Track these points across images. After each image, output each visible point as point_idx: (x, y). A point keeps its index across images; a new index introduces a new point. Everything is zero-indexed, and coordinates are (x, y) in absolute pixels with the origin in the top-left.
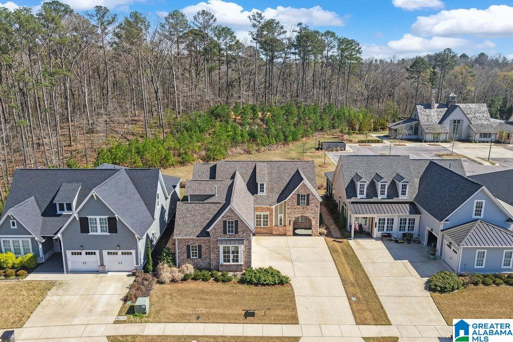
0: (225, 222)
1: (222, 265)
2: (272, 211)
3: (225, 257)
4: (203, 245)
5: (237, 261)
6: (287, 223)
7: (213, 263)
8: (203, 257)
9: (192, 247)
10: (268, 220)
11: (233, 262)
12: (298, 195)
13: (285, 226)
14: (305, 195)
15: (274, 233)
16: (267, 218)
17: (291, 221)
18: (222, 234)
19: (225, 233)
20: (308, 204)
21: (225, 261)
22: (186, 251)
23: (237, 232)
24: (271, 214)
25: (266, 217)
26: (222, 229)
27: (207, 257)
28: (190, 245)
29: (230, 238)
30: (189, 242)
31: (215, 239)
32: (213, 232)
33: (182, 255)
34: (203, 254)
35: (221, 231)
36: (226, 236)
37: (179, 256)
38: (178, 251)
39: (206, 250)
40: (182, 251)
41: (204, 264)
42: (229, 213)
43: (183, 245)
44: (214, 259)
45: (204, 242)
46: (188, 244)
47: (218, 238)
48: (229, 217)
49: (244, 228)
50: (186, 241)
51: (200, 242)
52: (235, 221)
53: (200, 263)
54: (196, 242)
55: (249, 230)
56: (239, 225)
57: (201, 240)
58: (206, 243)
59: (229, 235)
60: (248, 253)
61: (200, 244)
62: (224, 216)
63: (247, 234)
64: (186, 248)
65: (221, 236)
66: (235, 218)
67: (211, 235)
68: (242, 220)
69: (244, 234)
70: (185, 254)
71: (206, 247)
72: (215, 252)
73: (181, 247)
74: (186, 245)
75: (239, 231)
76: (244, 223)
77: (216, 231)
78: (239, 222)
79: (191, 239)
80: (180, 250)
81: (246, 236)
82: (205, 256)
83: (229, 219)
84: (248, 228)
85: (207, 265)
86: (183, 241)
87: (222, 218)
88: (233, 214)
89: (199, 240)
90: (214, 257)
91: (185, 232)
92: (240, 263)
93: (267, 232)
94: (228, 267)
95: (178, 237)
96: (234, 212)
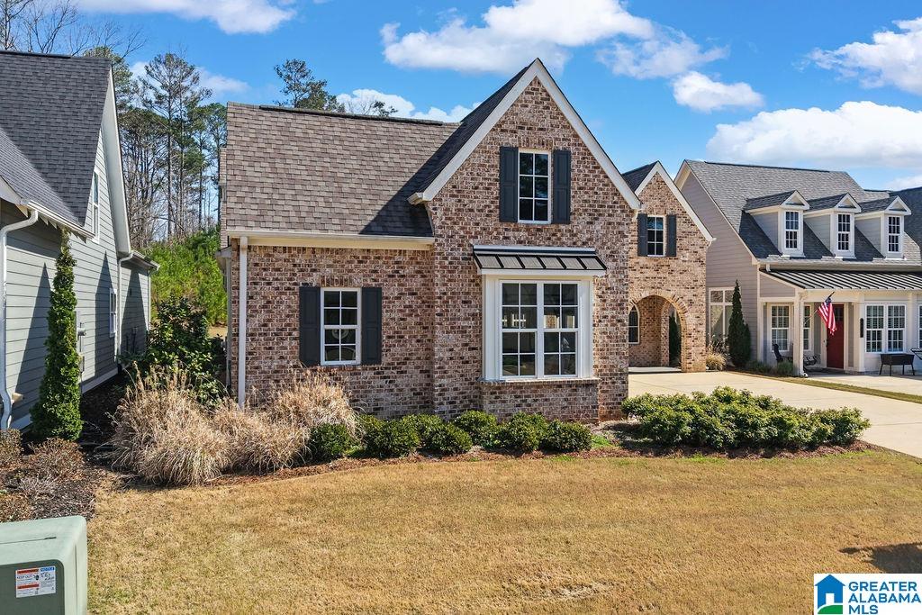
0: (506, 158)
1: (499, 388)
4: (391, 290)
5: (570, 367)
7: (448, 382)
8: (386, 360)
9: (332, 298)
14: (660, 221)
18: (493, 222)
19: (508, 214)
20: (672, 253)
22: (295, 321)
23: (563, 216)
26: (496, 193)
27: (407, 359)
28: (317, 289)
29: (530, 243)
30: (314, 270)
31: (459, 245)
32: (447, 210)
33: (270, 348)
34: (389, 337)
35: (489, 206)
36: (510, 234)
37: (250, 353)
38: (247, 321)
39: (402, 319)
40: (269, 320)
41: (391, 398)
42: (526, 106)
43: (276, 284)
44: (451, 358)
45: (397, 272)
46: (309, 280)
47: (471, 242)
48: (530, 129)
49: (596, 193)
50: (297, 261)
51: (375, 271)
52: (556, 153)
53: (370, 392)
54: (350, 271)
55: (620, 207)
56: (575, 179)
57: (381, 262)
58: (403, 276)
59: (528, 229)
60: (613, 325)
61: (375, 280)
62: (504, 122)
63: (610, 224)
64: (295, 306)
65: (490, 233)
66: (556, 139)
67: (437, 223)
68: (587, 150)
69: (598, 226)
70: (286, 343)
71: (408, 300)
72: (455, 319)
73: (265, 297)
74: (295, 284)
75: (572, 208)
76: (595, 168)
77: (466, 201)
78: (574, 162)
79: (328, 249)
80: (262, 316)
81: (604, 235)
82: (397, 350)
83: (528, 142)
84: (617, 193)
85: (406, 403)
86: (277, 260)
87: (493, 130)
88: (549, 118)
89: (366, 258)
90: (451, 350)
91: (293, 214)
92: (582, 375)
94: (529, 400)
95: (253, 230)
96: (553, 104)
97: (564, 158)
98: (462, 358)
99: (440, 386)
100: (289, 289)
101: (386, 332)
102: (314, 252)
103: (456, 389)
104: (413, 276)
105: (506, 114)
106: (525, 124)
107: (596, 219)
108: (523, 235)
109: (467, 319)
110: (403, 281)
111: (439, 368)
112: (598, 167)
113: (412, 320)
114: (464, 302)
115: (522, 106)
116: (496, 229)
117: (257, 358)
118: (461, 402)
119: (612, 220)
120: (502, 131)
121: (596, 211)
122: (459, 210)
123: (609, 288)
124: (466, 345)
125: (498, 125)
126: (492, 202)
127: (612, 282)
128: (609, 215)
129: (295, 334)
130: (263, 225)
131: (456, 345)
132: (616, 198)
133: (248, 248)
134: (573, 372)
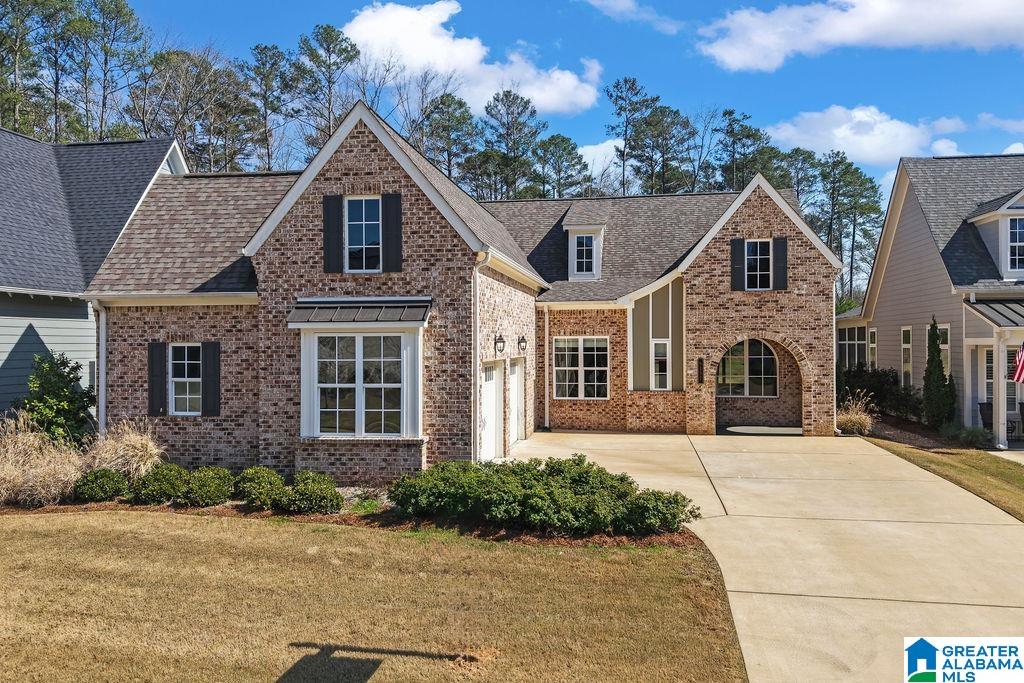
0: (332, 205)
1: (312, 445)
2: (622, 330)
3: (326, 399)
4: (228, 345)
5: (393, 424)
6: (689, 371)
7: (272, 437)
8: (224, 412)
9: (178, 353)
10: (608, 369)
11: (372, 426)
12: (737, 245)
13: (678, 389)
14: (764, 246)
15: (632, 422)
16: (602, 361)
17: (706, 366)
18: (317, 274)
19: (332, 265)
20: (781, 285)
21: (327, 424)
22: (145, 374)
24: (619, 344)
25: (596, 357)
26: (320, 244)
27: (245, 412)
28: (164, 345)
29: (358, 293)
30: (161, 327)
31: (284, 299)
32: (271, 263)
33: (126, 398)
34: (227, 391)
35: (313, 258)
36: (336, 285)
37: (111, 403)
38: (107, 373)
39: (239, 373)
40: (125, 373)
41: (230, 450)
42: (352, 151)
43: (130, 341)
44: (276, 413)
45: (234, 326)
46: (157, 336)
47: (296, 295)
48: (356, 174)
49: (432, 237)
50: (147, 319)
51: (215, 327)
52: (386, 197)
53: (210, 442)
54: (192, 327)
55: (462, 250)
56: (407, 223)
57: (219, 317)
58: (240, 331)
59: (355, 278)
60: (453, 380)
61: (214, 335)
62: (327, 171)
63: (449, 269)
64: (146, 360)
65: (315, 285)
66: (385, 182)
67: (261, 277)
68: (420, 190)
69: (434, 273)
70: (139, 394)
71: (245, 354)
72: (280, 373)
73: (121, 353)
74: (146, 340)
75: (405, 255)
76: (431, 209)
77: (289, 254)
78: (405, 205)
79: (173, 307)
80: (118, 370)
81: (442, 282)
82: (235, 403)
83: (353, 188)
84: (456, 236)
85: (244, 455)
86: (131, 319)
87: (316, 179)
88: (376, 161)
89: (206, 314)
90: (276, 404)
91: (146, 276)
92: (406, 435)
93: (604, 421)
94: (344, 459)
95: (104, 293)
96: (382, 146)
97: (392, 201)
98: (286, 413)
99: (264, 440)
100: (141, 344)
101: (224, 385)
102: (161, 311)
103: (280, 444)
104: (250, 330)
105: (329, 162)
106: (350, 170)
107: (433, 265)
108: (350, 285)
109: (291, 373)
110: (240, 335)
111: (264, 422)
112: (434, 208)
113: (249, 374)
114: (289, 356)
115: (347, 152)
116: (321, 281)
117: (115, 407)
118: (285, 457)
119: (451, 265)
120: (326, 179)
121: (432, 256)
122: (283, 263)
123: (448, 340)
124: (291, 399)
125: (322, 174)
126: (317, 254)
127: (452, 333)
128: (448, 260)
129: (146, 386)
130: (115, 288)
131: (280, 400)
132: (455, 241)
133: (107, 309)
134: (398, 431)
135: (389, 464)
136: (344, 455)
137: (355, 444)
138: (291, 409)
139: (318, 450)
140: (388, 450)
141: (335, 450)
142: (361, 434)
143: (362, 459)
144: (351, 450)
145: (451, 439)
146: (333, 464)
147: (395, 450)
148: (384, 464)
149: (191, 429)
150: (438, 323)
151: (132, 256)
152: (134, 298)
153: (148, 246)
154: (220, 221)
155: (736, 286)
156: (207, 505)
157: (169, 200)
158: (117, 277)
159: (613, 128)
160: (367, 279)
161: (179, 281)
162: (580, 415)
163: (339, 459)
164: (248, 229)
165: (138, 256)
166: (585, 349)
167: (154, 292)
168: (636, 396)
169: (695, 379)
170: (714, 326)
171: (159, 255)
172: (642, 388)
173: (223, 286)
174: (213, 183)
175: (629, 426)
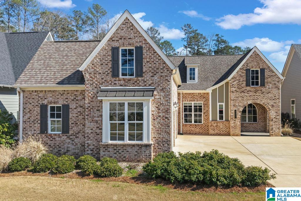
0: (115, 50)
1: (107, 146)
2: (208, 100)
3: (113, 127)
4: (72, 106)
5: (140, 137)
7: (91, 142)
8: (71, 132)
9: (53, 109)
10: (202, 113)
11: (131, 138)
14: (257, 71)
16: (200, 110)
17: (238, 112)
18: (109, 78)
19: (115, 74)
20: (263, 85)
22: (39, 117)
23: (140, 73)
24: (206, 105)
26: (110, 66)
27: (79, 132)
28: (47, 106)
29: (125, 86)
30: (45, 99)
31: (95, 88)
32: (90, 73)
33: (31, 127)
34: (72, 124)
35: (107, 71)
36: (117, 82)
37: (25, 128)
38: (23, 117)
39: (77, 117)
40: (31, 117)
41: (73, 147)
42: (123, 30)
43: (33, 104)
44: (92, 133)
45: (75, 98)
46: (44, 102)
47: (100, 86)
48: (125, 39)
49: (155, 63)
50: (40, 96)
51: (67, 98)
52: (136, 48)
53: (65, 144)
54: (58, 98)
55: (167, 69)
56: (145, 58)
57: (69, 95)
58: (77, 100)
59: (124, 80)
60: (163, 120)
61: (67, 102)
62: (113, 37)
63: (161, 76)
64: (39, 112)
65: (108, 82)
66: (136, 42)
67: (86, 79)
68: (150, 45)
69: (156, 78)
70: (36, 125)
71: (79, 109)
72: (94, 117)
73: (29, 109)
74: (39, 104)
75: (144, 70)
76: (154, 53)
77: (98, 70)
78: (144, 51)
79: (50, 91)
80: (28, 115)
81: (159, 81)
82: (75, 129)
83: (123, 44)
84: (165, 63)
85: (78, 149)
86: (33, 95)
87: (109, 41)
88: (133, 34)
89: (64, 93)
90: (92, 129)
91: (39, 78)
92: (145, 142)
93: (201, 131)
94: (120, 151)
95: (22, 85)
96: (135, 28)
97: (139, 49)
98: (96, 133)
99: (87, 143)
100: (37, 105)
101: (71, 122)
102: (45, 92)
103: (94, 145)
104: (81, 100)
105: (114, 34)
106: (122, 37)
107: (155, 74)
108: (122, 82)
109: (98, 117)
110: (77, 102)
111: (87, 136)
112: (156, 52)
113: (81, 117)
114: (97, 110)
115: (121, 30)
116: (111, 80)
117: (26, 130)
118: (96, 150)
119: (162, 74)
120: (113, 41)
121: (155, 71)
122: (95, 73)
123: (161, 104)
124: (98, 127)
125: (111, 39)
126: (109, 70)
127: (163, 101)
128: (161, 73)
129: (39, 122)
130: (27, 83)
131: (94, 128)
132: (164, 65)
133: (24, 91)
134: (141, 139)
135: (138, 153)
136: (120, 150)
137: (124, 145)
138: (98, 131)
139: (109, 148)
140: (138, 148)
141: (117, 148)
142: (127, 141)
143: (128, 151)
144: (123, 148)
145: (162, 143)
146: (115, 153)
147: (141, 148)
148: (136, 153)
149: (57, 139)
150: (157, 97)
151: (34, 71)
152: (35, 87)
153: (40, 67)
154: (69, 58)
155: (248, 85)
156: (66, 173)
157: (49, 50)
158: (28, 79)
159: (183, 39)
160: (129, 80)
161: (53, 80)
162: (193, 129)
163: (118, 152)
164: (80, 61)
165: (36, 71)
166: (194, 106)
167: (43, 85)
168: (213, 122)
169: (234, 117)
170: (240, 99)
171: (45, 71)
172: (214, 120)
173: (70, 83)
174: (66, 44)
175: (210, 133)
